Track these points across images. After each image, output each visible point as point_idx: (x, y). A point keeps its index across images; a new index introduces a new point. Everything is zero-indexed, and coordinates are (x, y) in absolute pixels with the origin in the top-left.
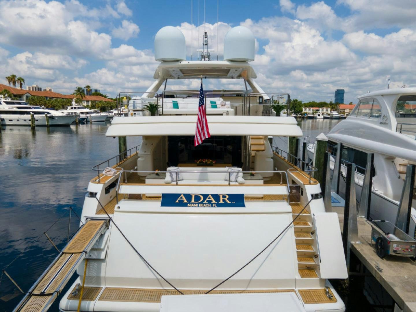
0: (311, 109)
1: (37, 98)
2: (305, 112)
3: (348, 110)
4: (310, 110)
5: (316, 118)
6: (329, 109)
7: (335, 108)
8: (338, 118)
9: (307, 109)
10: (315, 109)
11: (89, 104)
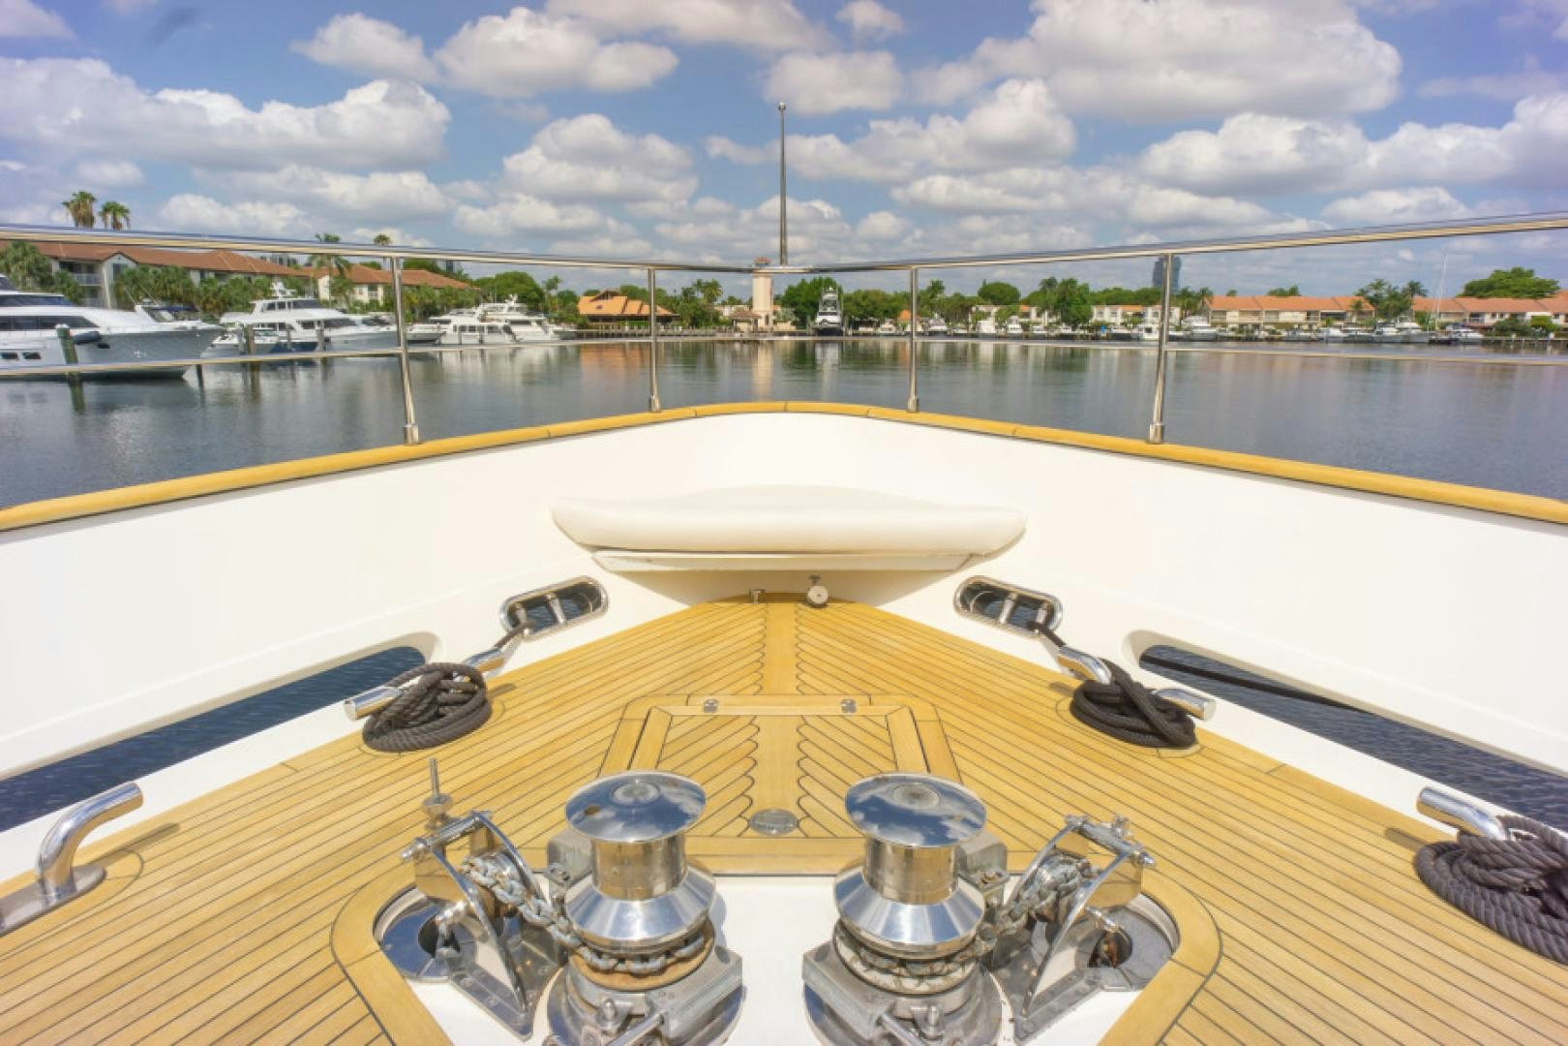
0: (1120, 310)
1: (155, 273)
2: (1100, 319)
3: (1237, 314)
4: (1114, 314)
5: (1138, 339)
6: (1176, 312)
7: (1195, 306)
8: (1211, 338)
9: (1107, 311)
10: (1131, 310)
11: (376, 295)
